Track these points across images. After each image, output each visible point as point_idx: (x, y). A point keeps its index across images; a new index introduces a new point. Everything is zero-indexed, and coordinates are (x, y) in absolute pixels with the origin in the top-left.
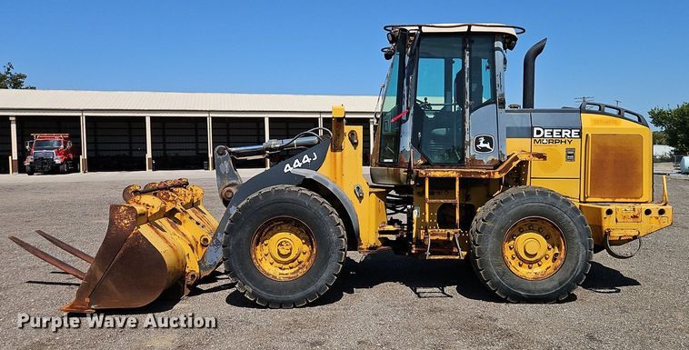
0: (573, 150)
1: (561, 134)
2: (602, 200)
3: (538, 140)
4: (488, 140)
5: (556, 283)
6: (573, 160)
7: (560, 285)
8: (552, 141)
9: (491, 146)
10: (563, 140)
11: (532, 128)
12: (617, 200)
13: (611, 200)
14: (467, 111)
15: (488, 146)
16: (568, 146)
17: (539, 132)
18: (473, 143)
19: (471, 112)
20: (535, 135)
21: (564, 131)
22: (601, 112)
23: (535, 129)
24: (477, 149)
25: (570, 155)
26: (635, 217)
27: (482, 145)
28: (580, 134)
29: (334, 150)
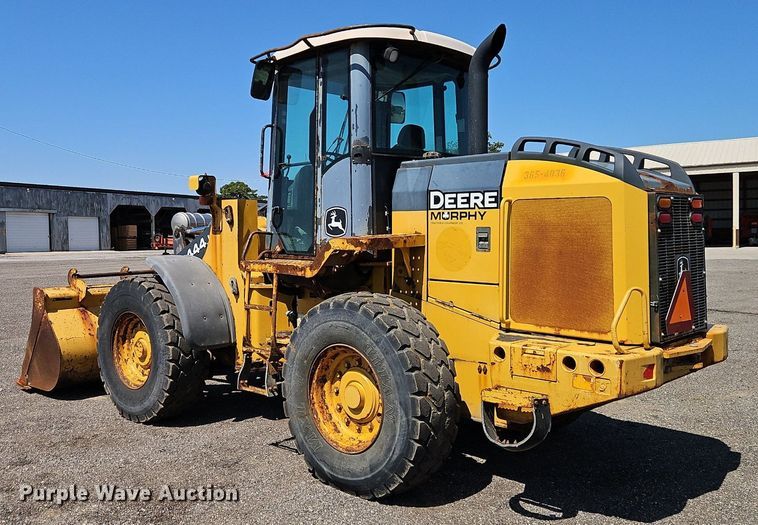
0: (487, 230)
1: (468, 202)
2: (538, 330)
3: (436, 212)
4: (341, 216)
5: (365, 465)
6: (487, 249)
7: (372, 471)
8: (456, 214)
9: (344, 226)
10: (472, 212)
11: (429, 192)
12: (563, 332)
13: (552, 331)
14: (319, 170)
15: (339, 225)
16: (479, 223)
17: (437, 200)
18: (324, 221)
19: (323, 172)
20: (433, 206)
21: (473, 195)
22: (549, 154)
23: (433, 194)
24: (328, 230)
25: (483, 240)
26: (544, 369)
27: (334, 224)
28: (498, 199)
29: (215, 233)
